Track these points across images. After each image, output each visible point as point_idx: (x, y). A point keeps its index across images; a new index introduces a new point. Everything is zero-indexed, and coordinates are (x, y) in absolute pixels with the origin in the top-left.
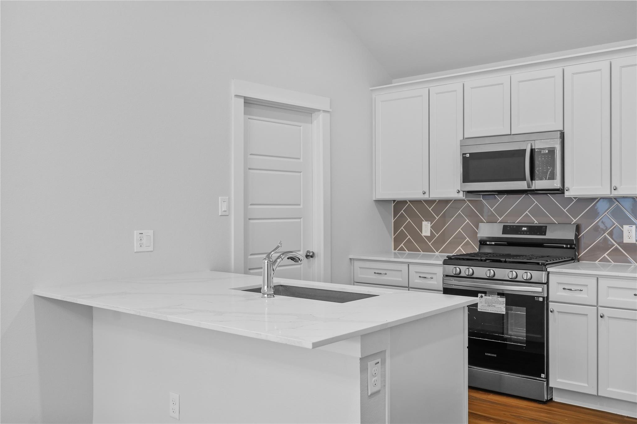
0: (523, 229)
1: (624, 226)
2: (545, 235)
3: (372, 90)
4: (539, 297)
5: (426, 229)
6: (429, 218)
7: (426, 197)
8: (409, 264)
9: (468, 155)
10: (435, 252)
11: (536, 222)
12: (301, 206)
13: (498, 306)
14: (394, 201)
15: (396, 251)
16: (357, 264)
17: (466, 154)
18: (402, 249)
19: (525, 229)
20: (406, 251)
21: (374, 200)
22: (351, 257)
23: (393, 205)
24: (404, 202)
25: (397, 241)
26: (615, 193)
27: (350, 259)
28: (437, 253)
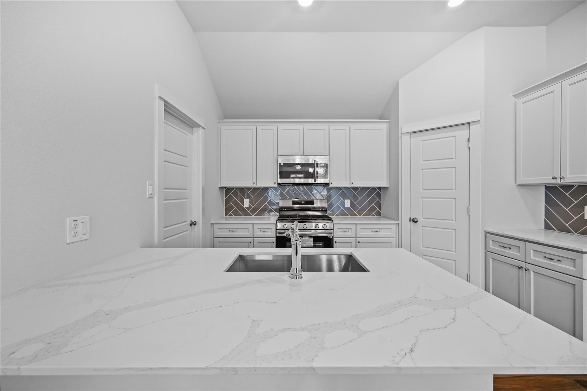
0: (303, 202)
1: (345, 200)
2: (314, 205)
3: (218, 122)
4: (330, 236)
5: (246, 203)
6: (248, 197)
7: (255, 186)
8: (253, 224)
9: (282, 164)
10: (252, 216)
11: (306, 199)
12: (188, 191)
13: (309, 243)
14: (225, 188)
15: (227, 216)
16: (215, 226)
17: (281, 163)
18: (231, 215)
19: (304, 202)
20: (233, 216)
21: (219, 187)
22: (212, 222)
23: (225, 190)
24: (232, 189)
25: (227, 211)
26: (352, 186)
27: (211, 223)
28: (253, 216)
